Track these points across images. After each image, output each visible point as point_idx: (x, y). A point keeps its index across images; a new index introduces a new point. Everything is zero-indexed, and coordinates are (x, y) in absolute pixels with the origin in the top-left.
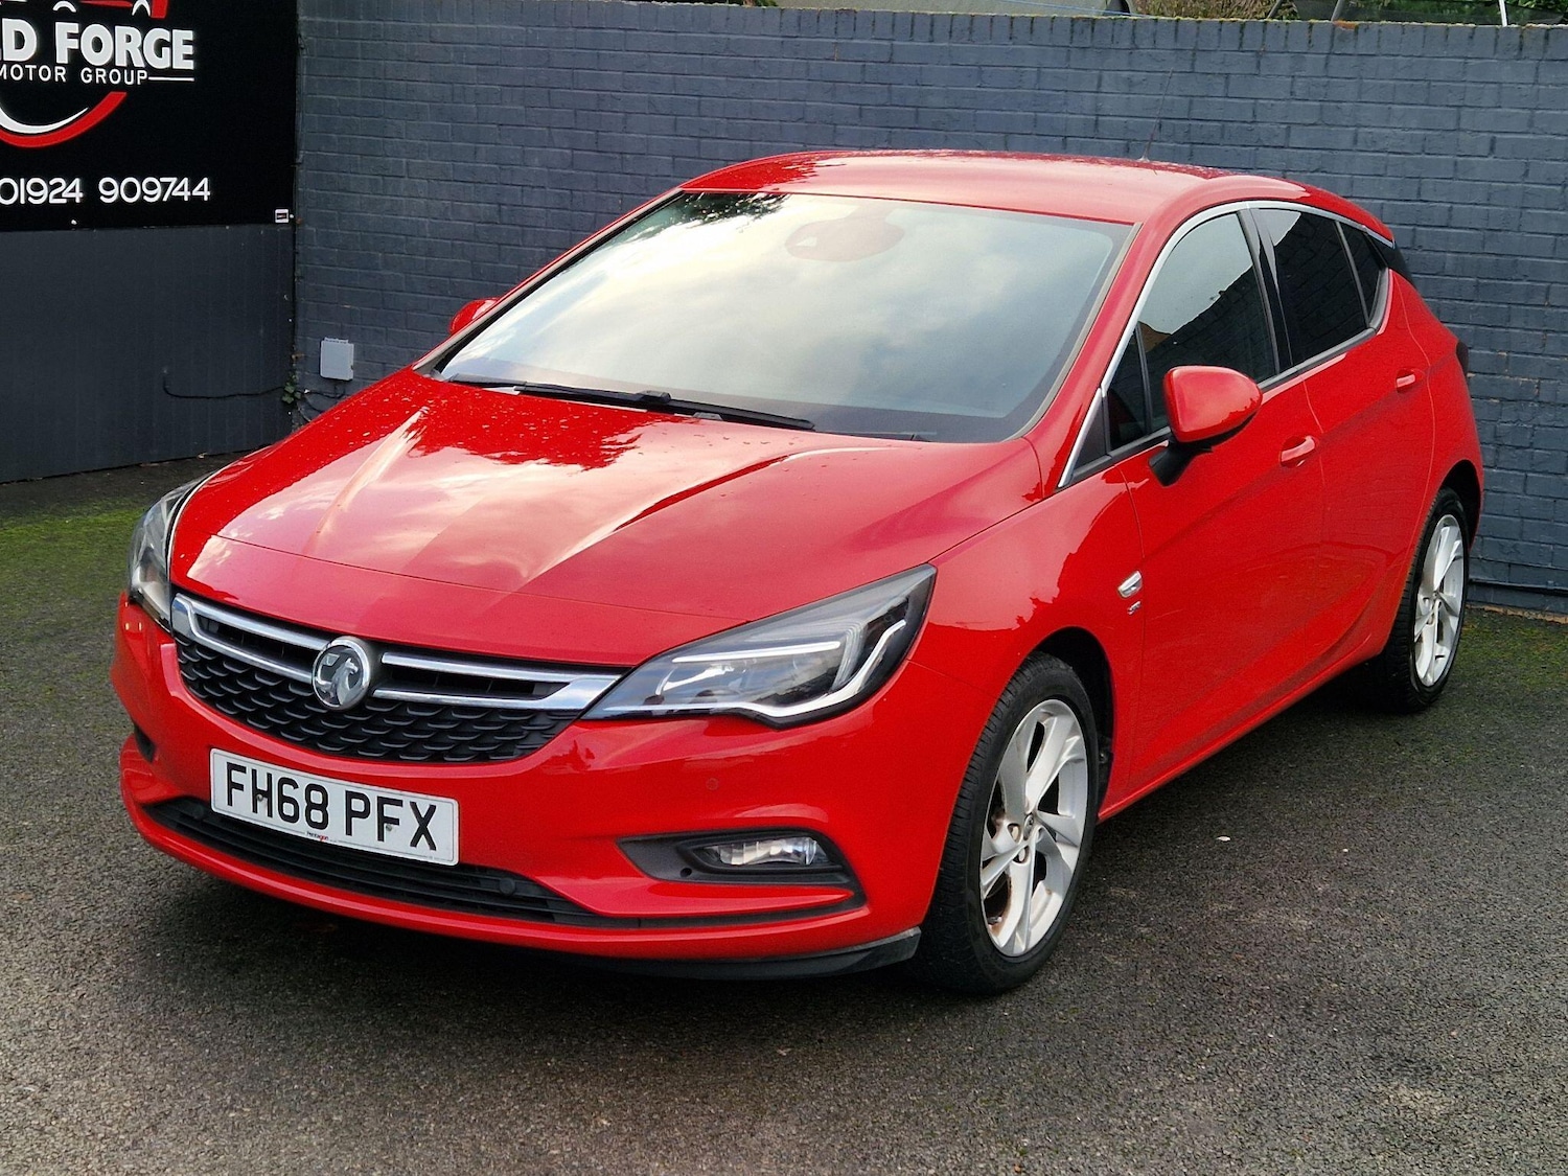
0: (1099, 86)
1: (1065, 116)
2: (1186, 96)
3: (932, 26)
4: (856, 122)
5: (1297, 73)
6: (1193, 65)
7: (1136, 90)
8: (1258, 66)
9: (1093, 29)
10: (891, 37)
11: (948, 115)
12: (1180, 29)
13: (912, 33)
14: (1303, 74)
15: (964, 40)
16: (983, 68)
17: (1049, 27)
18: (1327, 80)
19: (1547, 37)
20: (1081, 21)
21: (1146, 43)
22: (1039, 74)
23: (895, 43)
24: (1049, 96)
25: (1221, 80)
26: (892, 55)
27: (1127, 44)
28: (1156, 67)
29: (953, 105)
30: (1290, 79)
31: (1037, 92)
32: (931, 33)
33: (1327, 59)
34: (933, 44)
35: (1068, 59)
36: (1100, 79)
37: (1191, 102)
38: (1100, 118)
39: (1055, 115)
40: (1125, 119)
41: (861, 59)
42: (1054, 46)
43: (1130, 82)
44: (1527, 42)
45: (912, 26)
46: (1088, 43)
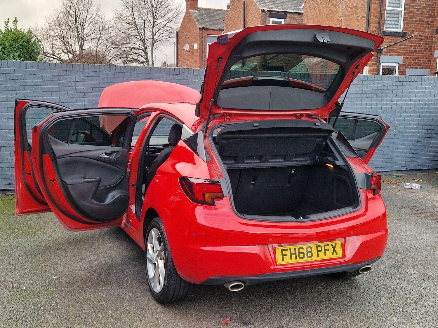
0: (76, 80)
1: (67, 87)
2: (98, 82)
3: (26, 65)
4: (5, 90)
5: (123, 77)
6: (99, 75)
7: (85, 81)
8: (115, 75)
9: (72, 66)
10: (14, 67)
11: (34, 87)
12: (95, 67)
13: (20, 66)
14: (125, 77)
15: (36, 68)
16: (43, 76)
17: (60, 66)
18: (130, 78)
19: (175, 70)
20: (69, 64)
21: (87, 70)
22: (59, 77)
23: (15, 69)
24: (62, 82)
25: (106, 78)
26: (14, 72)
27: (82, 70)
28: (90, 75)
29: (35, 85)
30: (122, 78)
31: (59, 81)
32: (26, 66)
33: (130, 74)
34: (27, 69)
35: (67, 73)
36: (76, 78)
37: (100, 84)
38: (77, 88)
39: (64, 87)
40: (83, 88)
41: (5, 73)
42: (62, 70)
43: (84, 79)
44: (171, 71)
45: (20, 65)
46: (72, 70)
